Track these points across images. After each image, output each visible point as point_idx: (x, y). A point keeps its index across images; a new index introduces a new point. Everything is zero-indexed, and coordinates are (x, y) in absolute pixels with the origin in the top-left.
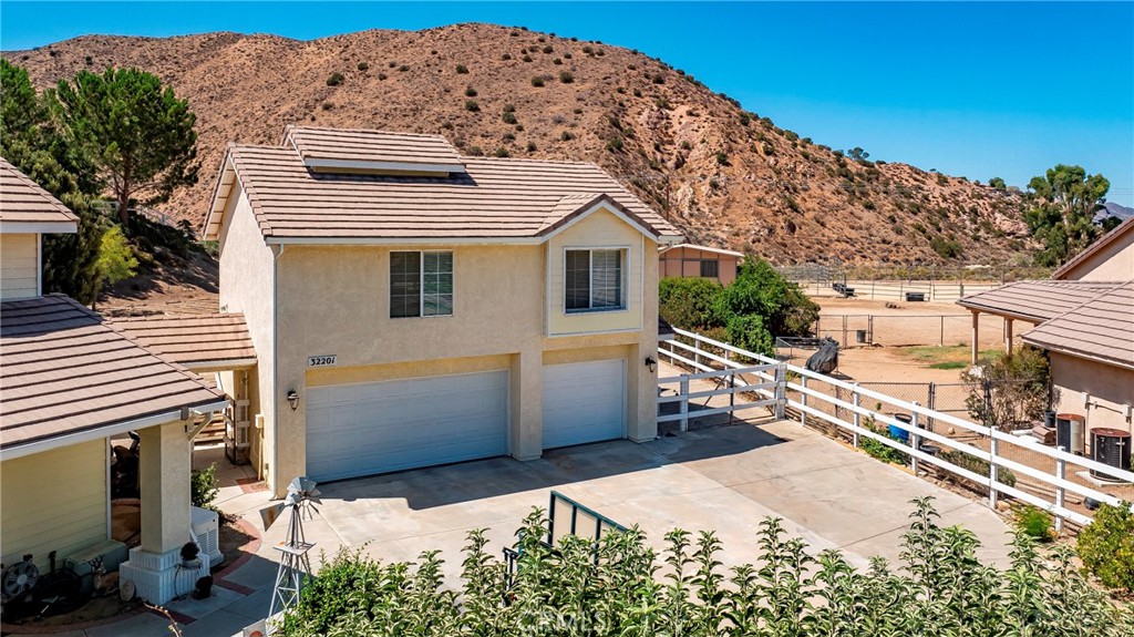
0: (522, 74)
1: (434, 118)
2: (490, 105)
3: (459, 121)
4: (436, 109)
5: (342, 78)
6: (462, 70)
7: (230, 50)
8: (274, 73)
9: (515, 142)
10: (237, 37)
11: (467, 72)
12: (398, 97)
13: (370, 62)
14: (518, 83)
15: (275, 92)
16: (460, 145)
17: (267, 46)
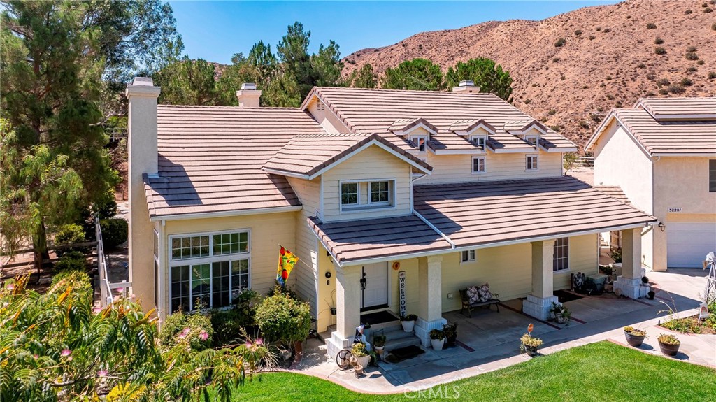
0: (703, 23)
1: (631, 61)
2: (674, 48)
3: (650, 62)
4: (632, 55)
5: (565, 41)
6: (651, 27)
7: (494, 31)
8: (521, 42)
9: (697, 73)
10: (499, 23)
11: (655, 27)
12: (604, 50)
13: (583, 29)
14: (699, 30)
15: (523, 54)
16: (651, 79)
17: (516, 27)
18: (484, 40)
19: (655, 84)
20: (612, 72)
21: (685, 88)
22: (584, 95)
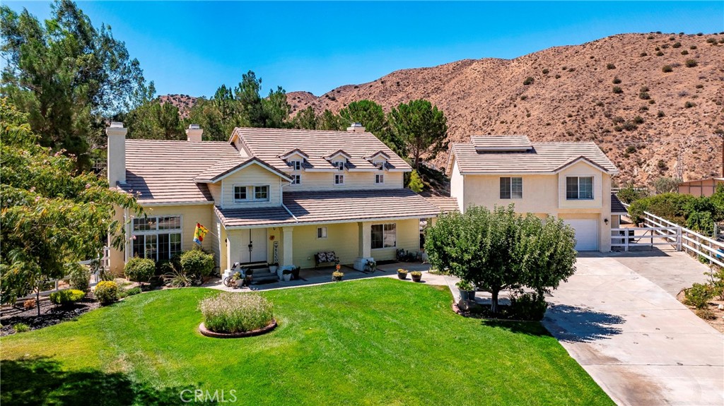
0: (656, 65)
1: (592, 99)
2: (630, 88)
3: (607, 101)
4: (593, 94)
5: (533, 80)
6: (611, 67)
7: (468, 70)
8: (493, 80)
9: (648, 112)
10: (473, 61)
11: (615, 68)
12: (567, 88)
13: (550, 68)
14: (652, 71)
15: (494, 92)
16: (608, 116)
17: (489, 65)
18: (459, 78)
19: (611, 121)
20: (573, 109)
21: (638, 126)
22: (547, 131)
